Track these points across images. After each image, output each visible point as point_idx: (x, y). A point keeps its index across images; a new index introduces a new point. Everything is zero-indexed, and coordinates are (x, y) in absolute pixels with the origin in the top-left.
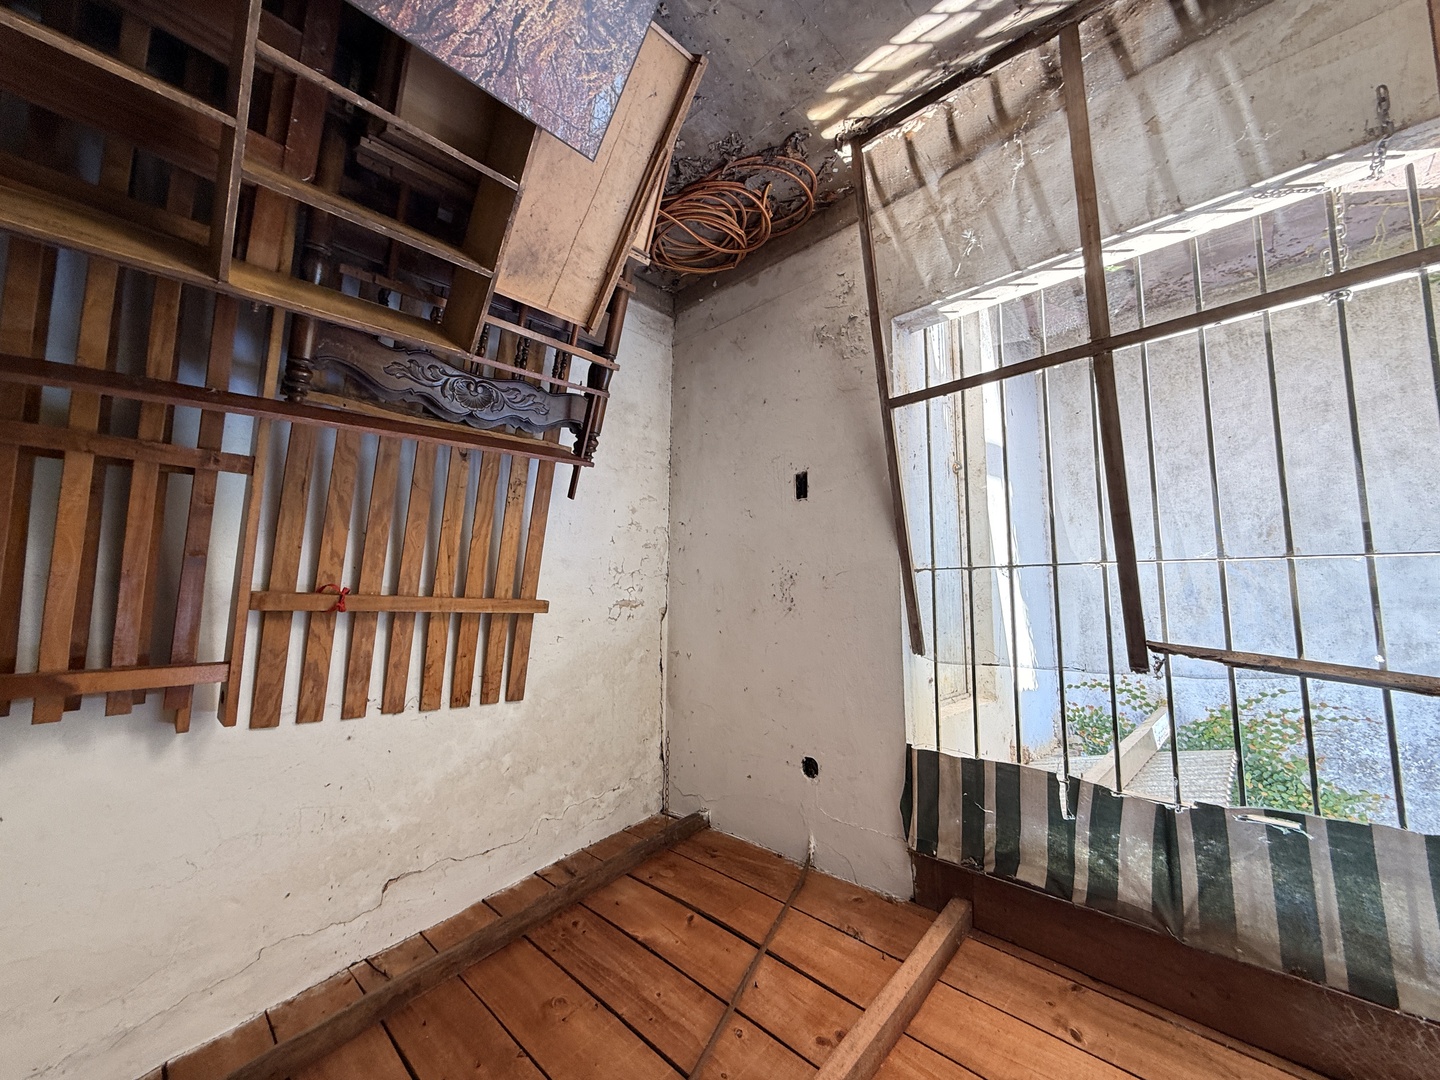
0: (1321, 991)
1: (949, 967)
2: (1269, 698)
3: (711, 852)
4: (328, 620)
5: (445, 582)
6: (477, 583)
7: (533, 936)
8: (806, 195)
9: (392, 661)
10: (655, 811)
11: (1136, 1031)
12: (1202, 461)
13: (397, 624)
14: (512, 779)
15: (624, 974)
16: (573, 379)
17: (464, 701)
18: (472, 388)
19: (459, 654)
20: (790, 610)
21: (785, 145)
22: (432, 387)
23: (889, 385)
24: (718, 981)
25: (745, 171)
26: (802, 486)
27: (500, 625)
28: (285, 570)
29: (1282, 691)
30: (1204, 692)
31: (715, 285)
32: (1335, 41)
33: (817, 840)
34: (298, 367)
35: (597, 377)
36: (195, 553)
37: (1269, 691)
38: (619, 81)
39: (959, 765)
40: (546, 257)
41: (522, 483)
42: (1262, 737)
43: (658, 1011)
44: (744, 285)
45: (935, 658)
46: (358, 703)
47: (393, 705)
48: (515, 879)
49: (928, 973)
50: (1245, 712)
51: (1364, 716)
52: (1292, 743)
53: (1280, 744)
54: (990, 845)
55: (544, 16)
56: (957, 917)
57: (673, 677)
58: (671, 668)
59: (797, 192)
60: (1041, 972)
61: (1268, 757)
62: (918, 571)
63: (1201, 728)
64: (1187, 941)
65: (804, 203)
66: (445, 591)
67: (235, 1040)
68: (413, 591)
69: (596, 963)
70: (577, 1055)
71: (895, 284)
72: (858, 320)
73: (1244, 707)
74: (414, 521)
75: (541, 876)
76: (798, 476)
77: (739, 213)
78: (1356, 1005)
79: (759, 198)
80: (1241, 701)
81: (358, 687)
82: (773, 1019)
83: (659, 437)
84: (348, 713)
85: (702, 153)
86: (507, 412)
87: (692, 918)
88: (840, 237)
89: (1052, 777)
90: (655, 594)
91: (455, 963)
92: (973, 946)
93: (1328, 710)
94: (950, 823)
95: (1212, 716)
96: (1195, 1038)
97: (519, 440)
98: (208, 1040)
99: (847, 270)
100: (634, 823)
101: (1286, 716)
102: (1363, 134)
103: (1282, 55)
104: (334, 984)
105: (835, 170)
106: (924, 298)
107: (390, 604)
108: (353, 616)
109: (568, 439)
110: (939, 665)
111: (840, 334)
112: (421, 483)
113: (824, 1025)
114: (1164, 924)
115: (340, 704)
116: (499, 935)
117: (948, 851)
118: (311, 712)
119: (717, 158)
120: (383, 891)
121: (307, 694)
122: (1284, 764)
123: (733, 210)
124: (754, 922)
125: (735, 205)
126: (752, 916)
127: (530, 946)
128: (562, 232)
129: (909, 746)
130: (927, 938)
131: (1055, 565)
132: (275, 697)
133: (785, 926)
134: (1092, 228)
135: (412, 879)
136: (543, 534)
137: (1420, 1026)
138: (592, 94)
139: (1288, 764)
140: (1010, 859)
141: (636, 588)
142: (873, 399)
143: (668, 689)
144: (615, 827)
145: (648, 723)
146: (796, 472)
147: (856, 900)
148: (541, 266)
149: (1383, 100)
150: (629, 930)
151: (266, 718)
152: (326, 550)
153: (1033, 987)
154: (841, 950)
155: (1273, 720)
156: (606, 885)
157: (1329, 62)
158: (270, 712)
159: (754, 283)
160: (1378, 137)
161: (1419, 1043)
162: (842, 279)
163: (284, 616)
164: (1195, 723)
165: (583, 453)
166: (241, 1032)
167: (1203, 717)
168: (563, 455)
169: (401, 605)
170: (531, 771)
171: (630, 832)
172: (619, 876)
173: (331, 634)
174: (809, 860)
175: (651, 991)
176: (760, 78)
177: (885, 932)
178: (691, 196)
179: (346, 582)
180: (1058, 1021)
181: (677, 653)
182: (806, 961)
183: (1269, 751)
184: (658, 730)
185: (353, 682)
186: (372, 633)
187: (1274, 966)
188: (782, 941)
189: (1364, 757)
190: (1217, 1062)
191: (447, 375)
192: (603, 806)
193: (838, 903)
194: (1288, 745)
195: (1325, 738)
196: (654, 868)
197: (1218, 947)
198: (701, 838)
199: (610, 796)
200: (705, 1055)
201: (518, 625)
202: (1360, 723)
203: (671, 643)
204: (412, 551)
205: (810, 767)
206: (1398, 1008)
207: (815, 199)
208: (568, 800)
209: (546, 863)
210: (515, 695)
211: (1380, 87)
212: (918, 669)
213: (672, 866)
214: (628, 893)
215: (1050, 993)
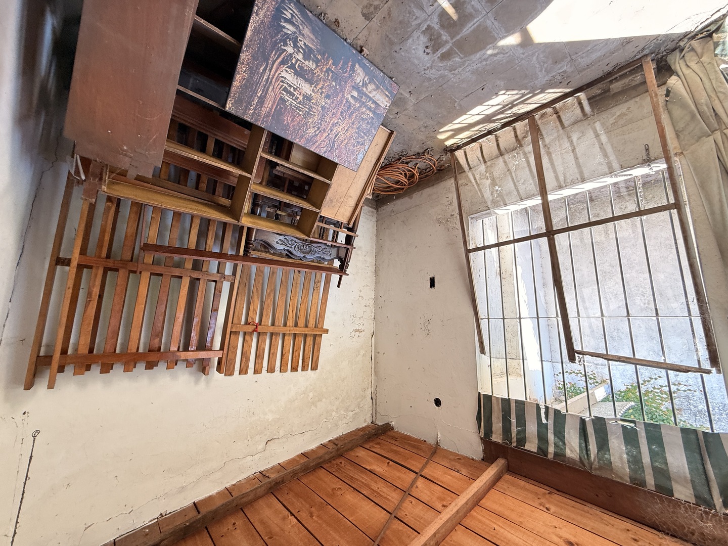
0: (645, 491)
1: (497, 484)
2: (654, 380)
3: (395, 439)
4: (251, 335)
5: (291, 321)
6: (301, 322)
7: (325, 467)
8: (432, 167)
9: (272, 352)
10: (369, 421)
11: (573, 509)
12: (616, 270)
13: (274, 337)
14: (313, 403)
15: (363, 481)
16: (339, 241)
17: (296, 369)
18: (305, 247)
19: (295, 350)
20: (428, 334)
21: (424, 153)
22: (292, 247)
23: (468, 244)
24: (401, 484)
25: (408, 160)
26: (432, 283)
27: (310, 338)
28: (238, 316)
29: (660, 377)
30: (623, 377)
31: (394, 198)
32: (630, 126)
33: (441, 434)
34: (250, 244)
35: (349, 240)
36: (215, 310)
37: (653, 377)
38: (367, 147)
39: (500, 401)
40: (335, 201)
41: (319, 282)
42: (652, 399)
43: (378, 493)
44: (407, 198)
45: (490, 356)
46: (260, 368)
47: (271, 370)
48: (313, 446)
49: (487, 484)
50: (643, 386)
51: (699, 389)
52: (666, 402)
53: (661, 402)
54: (514, 434)
55: (344, 133)
56: (500, 465)
57: (376, 363)
58: (375, 360)
59: (429, 166)
60: (536, 487)
61: (655, 408)
62: (482, 319)
63: (623, 394)
64: (594, 473)
65: (432, 170)
66: (291, 324)
67: (217, 496)
68: (280, 324)
69: (351, 476)
70: (349, 506)
71: (469, 202)
72: (455, 216)
73: (642, 384)
74: (281, 297)
75: (323, 445)
76: (430, 278)
77: (405, 174)
78: (658, 496)
79: (413, 169)
80: (641, 382)
81: (260, 362)
82: (425, 498)
83: (371, 260)
84: (256, 372)
85: (392, 156)
86: (316, 255)
87: (389, 463)
88: (447, 182)
89: (538, 405)
90: (369, 327)
91: (296, 473)
92: (507, 477)
93: (682, 386)
94: (497, 425)
95: (627, 388)
96: (598, 513)
97: (319, 265)
98: (207, 495)
99: (450, 195)
100: (360, 427)
101: (662, 389)
102: (641, 161)
103: (612, 129)
104: (249, 480)
105: (444, 159)
106: (481, 209)
107: (272, 329)
108: (259, 334)
109: (337, 264)
110: (492, 359)
111: (447, 221)
112: (284, 283)
113: (445, 501)
114: (584, 465)
115: (253, 368)
116: (312, 464)
117: (497, 437)
118: (244, 370)
119: (397, 157)
120: (266, 444)
121: (243, 364)
122: (662, 411)
123: (403, 173)
124: (416, 465)
125: (404, 171)
126: (414, 463)
127: (324, 470)
128: (342, 192)
129: (479, 393)
130: (487, 471)
131: (538, 318)
132: (233, 364)
133: (428, 466)
134: (544, 190)
135: (276, 441)
136: (326, 301)
137: (682, 504)
138: (358, 152)
139: (664, 411)
140: (522, 440)
141: (361, 324)
142: (461, 248)
143: (375, 368)
144: (353, 428)
145: (366, 383)
146: (430, 277)
147: (458, 459)
148: (333, 204)
149: (647, 150)
150: (364, 466)
151: (230, 372)
152: (251, 309)
153: (532, 492)
154: (452, 476)
155: (656, 390)
156: (351, 449)
157: (628, 134)
158: (232, 369)
159: (411, 198)
160: (647, 162)
161: (682, 510)
162: (448, 199)
163: (237, 333)
164: (620, 391)
165: (342, 269)
166: (218, 493)
167: (623, 388)
168: (334, 271)
169: (275, 329)
170: (320, 400)
171: (359, 430)
172: (357, 446)
173: (252, 340)
174: (437, 442)
175: (374, 486)
176: (415, 134)
177: (470, 471)
178: (389, 169)
179: (257, 321)
180: (541, 504)
181: (378, 353)
182: (437, 479)
183: (655, 405)
184: (370, 386)
185: (258, 360)
186: (265, 340)
187: (627, 481)
188: (427, 472)
189: (700, 409)
190: (605, 520)
191: (296, 242)
192: (348, 418)
193: (450, 459)
194: (664, 403)
195: (681, 399)
196: (371, 444)
197: (605, 474)
198: (390, 433)
199: (351, 414)
200: (398, 507)
201: (316, 338)
202: (697, 393)
203: (375, 348)
204: (280, 309)
205: (438, 402)
206: (673, 496)
207: (436, 168)
208: (334, 414)
209: (325, 441)
210: (314, 368)
211: (645, 146)
212: (483, 361)
213: (379, 444)
214: (361, 453)
215: (539, 494)
